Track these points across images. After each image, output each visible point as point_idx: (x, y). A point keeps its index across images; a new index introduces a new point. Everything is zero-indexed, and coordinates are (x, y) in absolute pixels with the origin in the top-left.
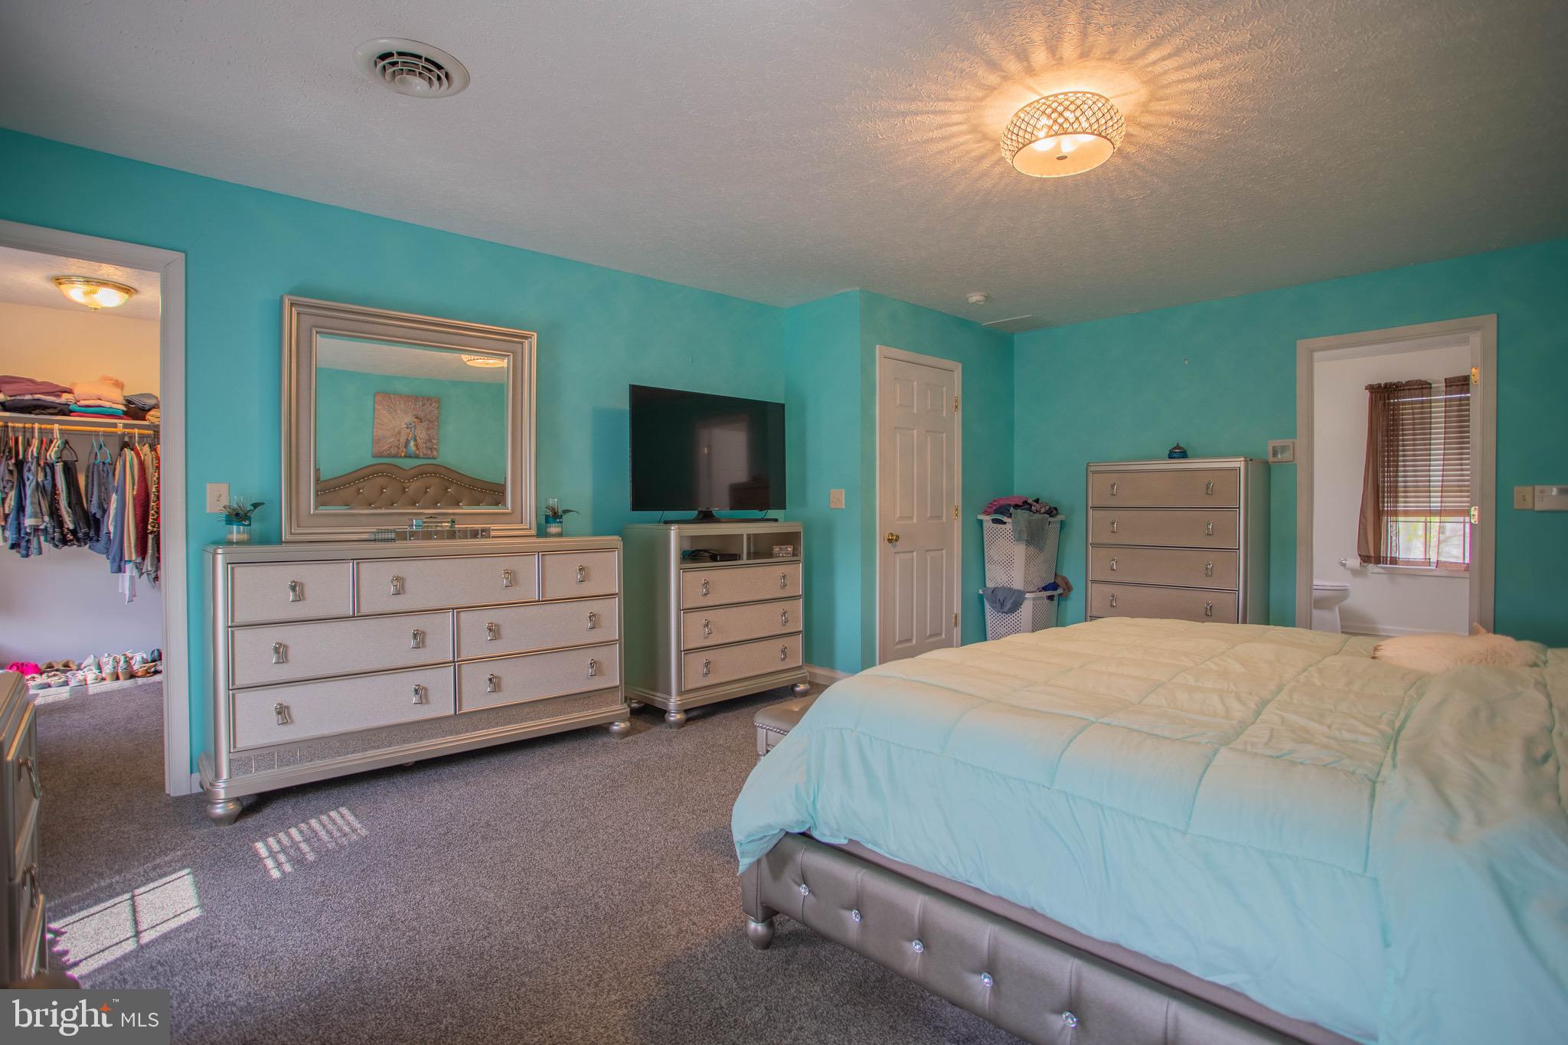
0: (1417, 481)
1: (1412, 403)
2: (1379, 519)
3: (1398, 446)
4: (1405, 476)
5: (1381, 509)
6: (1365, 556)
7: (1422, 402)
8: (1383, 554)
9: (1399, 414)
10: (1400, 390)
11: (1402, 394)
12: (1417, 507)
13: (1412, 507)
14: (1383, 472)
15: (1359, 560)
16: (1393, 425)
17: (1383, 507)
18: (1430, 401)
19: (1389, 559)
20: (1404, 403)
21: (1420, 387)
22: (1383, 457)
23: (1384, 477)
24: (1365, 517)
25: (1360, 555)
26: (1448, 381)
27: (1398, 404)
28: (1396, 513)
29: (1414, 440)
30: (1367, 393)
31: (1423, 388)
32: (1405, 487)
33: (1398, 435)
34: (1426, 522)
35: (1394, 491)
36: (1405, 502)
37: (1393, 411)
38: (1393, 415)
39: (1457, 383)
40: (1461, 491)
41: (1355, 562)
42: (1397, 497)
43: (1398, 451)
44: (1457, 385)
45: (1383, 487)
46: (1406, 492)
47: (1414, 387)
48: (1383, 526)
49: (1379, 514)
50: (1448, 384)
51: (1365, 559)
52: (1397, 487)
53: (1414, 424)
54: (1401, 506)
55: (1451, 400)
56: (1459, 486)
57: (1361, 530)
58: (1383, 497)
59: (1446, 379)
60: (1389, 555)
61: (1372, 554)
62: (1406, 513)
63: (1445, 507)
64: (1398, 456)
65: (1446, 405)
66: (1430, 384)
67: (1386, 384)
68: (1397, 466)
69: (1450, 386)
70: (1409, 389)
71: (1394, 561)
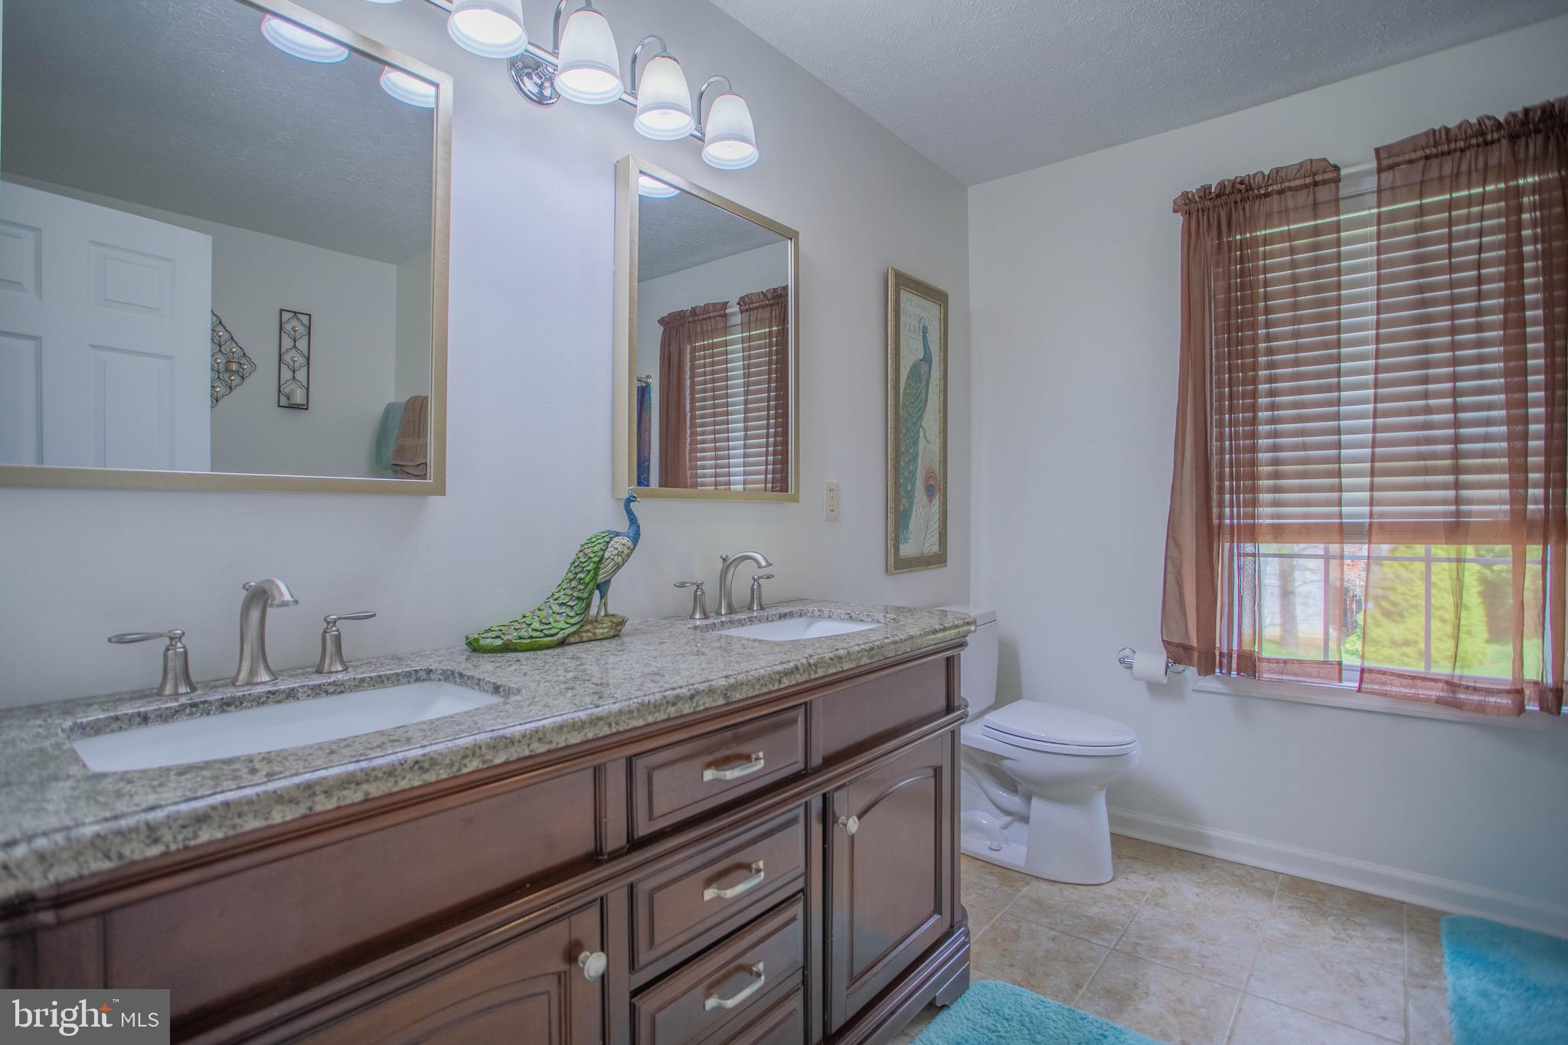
0: (1305, 447)
1: (1290, 236)
2: (1211, 549)
3: (1254, 353)
4: (1275, 434)
5: (1216, 522)
6: (1178, 645)
7: (1316, 231)
8: (1221, 644)
9: (1255, 271)
10: (1260, 196)
11: (1261, 208)
12: (1306, 516)
13: (1293, 515)
14: (1221, 424)
15: (1162, 658)
16: (1243, 301)
17: (1221, 516)
18: (1337, 227)
19: (1235, 656)
20: (1267, 241)
21: (1308, 180)
22: (1220, 385)
23: (1221, 438)
24: (1178, 545)
25: (1167, 644)
26: (1383, 155)
27: (1254, 243)
28: (1252, 533)
29: (1296, 335)
30: (1179, 218)
31: (1316, 184)
32: (1276, 462)
33: (1254, 326)
34: (1327, 558)
35: (1247, 476)
36: (1276, 504)
37: (1242, 262)
38: (1242, 274)
39: (1413, 156)
40: (1426, 471)
41: (1152, 662)
42: (1254, 490)
43: (1255, 367)
44: (1410, 162)
45: (1221, 465)
46: (1276, 476)
47: (1294, 184)
48: (1221, 571)
49: (1209, 533)
50: (1385, 163)
51: (1178, 653)
52: (1253, 463)
53: (1295, 292)
54: (1265, 515)
55: (1394, 216)
56: (1421, 457)
57: (1170, 577)
58: (1221, 490)
59: (1377, 151)
60: (1235, 647)
61: (1195, 644)
62: (1279, 532)
63: (1381, 515)
64: (1254, 381)
65: (1379, 232)
66: (1336, 168)
67: (1222, 185)
68: (1254, 408)
69: (1391, 167)
70: (1280, 192)
71: (1249, 664)
